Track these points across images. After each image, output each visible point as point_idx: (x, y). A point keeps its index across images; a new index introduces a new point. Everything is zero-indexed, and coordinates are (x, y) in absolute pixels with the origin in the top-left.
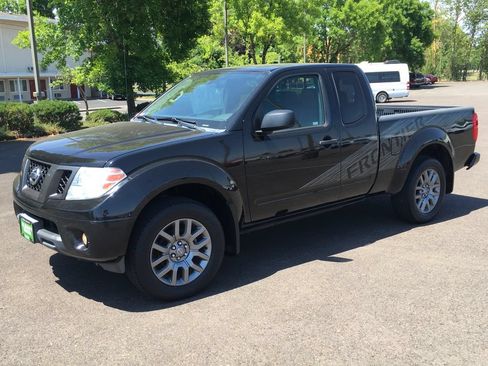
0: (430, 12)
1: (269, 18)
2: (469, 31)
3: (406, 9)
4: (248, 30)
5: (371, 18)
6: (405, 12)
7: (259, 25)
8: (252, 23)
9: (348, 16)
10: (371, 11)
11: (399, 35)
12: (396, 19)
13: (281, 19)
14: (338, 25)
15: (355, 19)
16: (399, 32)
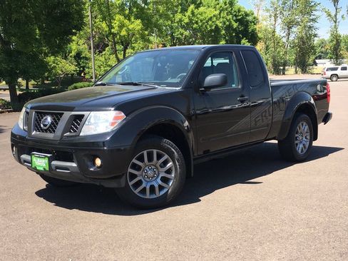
0: (254, 18)
1: (129, 20)
2: (285, 34)
3: (235, 15)
4: (113, 30)
5: (210, 22)
6: (234, 18)
7: (122, 26)
8: (116, 24)
9: (191, 20)
10: (209, 16)
11: (231, 36)
12: (227, 23)
13: (140, 21)
14: (183, 27)
15: (197, 23)
16: (231, 34)
